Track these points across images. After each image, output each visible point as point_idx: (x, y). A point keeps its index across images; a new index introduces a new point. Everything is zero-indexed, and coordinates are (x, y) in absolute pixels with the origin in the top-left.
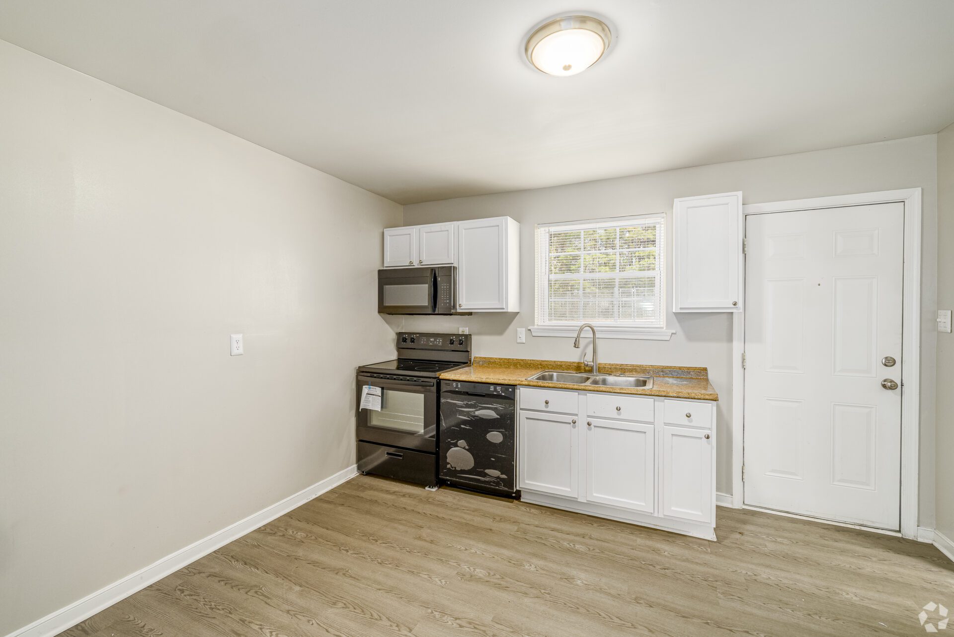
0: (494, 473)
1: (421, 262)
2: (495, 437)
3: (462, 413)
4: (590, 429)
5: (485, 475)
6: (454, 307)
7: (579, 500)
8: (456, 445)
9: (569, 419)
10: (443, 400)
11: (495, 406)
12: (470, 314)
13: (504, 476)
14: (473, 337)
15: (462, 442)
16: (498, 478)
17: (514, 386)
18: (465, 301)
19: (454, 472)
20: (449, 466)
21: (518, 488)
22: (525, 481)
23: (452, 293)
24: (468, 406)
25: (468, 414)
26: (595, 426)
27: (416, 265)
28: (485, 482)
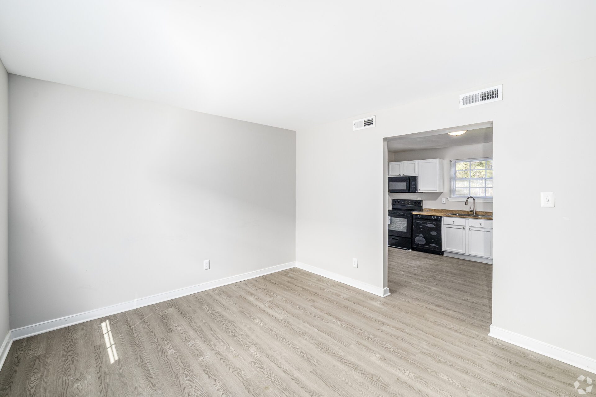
0: (433, 245)
1: (403, 174)
2: (434, 233)
3: (421, 225)
4: (470, 231)
5: (430, 246)
6: (417, 190)
7: (466, 254)
8: (419, 236)
9: (462, 227)
10: (414, 221)
11: (434, 223)
12: (422, 193)
13: (437, 246)
14: (423, 201)
15: (421, 235)
16: (435, 247)
17: (441, 217)
18: (421, 187)
19: (418, 245)
20: (416, 243)
21: (442, 251)
22: (445, 247)
23: (416, 185)
24: (423, 223)
25: (423, 225)
26: (472, 230)
27: (402, 176)
28: (429, 248)
